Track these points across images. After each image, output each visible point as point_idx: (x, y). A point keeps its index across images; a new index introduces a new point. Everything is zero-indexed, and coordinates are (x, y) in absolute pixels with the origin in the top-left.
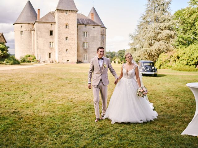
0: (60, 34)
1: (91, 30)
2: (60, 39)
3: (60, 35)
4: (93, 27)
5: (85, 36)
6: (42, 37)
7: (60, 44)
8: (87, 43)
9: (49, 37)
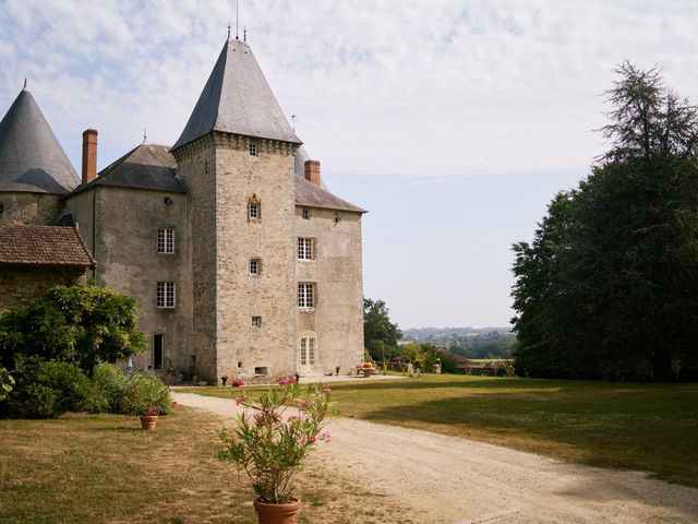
1: (328, 229)
3: (226, 249)
4: (332, 216)
5: (305, 255)
6: (123, 257)
7: (228, 290)
8: (313, 289)
9: (156, 261)
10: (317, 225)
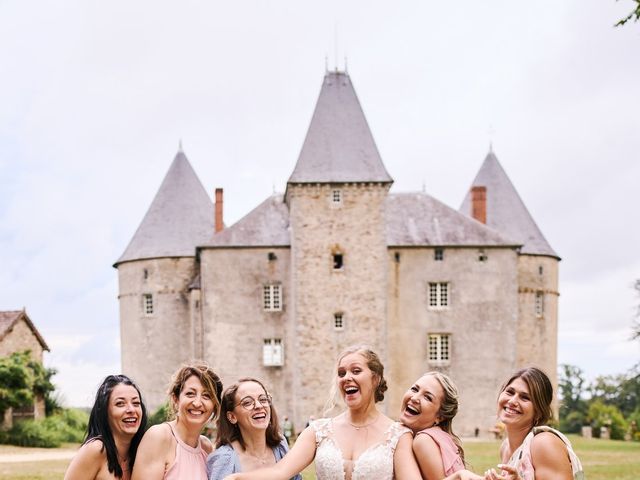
0: (306, 300)
1: (469, 270)
2: (306, 325)
3: (304, 305)
4: (476, 254)
5: (439, 302)
6: (227, 316)
7: (307, 346)
8: (449, 340)
9: (261, 318)
10: (454, 266)
